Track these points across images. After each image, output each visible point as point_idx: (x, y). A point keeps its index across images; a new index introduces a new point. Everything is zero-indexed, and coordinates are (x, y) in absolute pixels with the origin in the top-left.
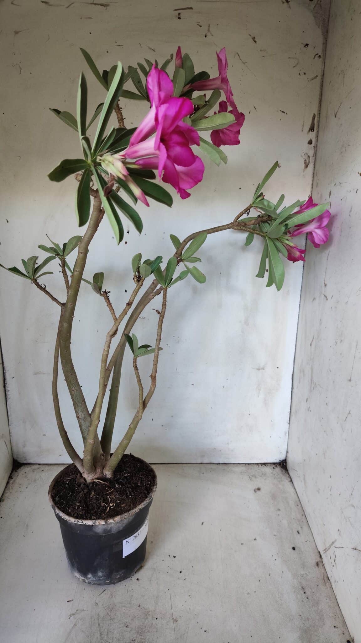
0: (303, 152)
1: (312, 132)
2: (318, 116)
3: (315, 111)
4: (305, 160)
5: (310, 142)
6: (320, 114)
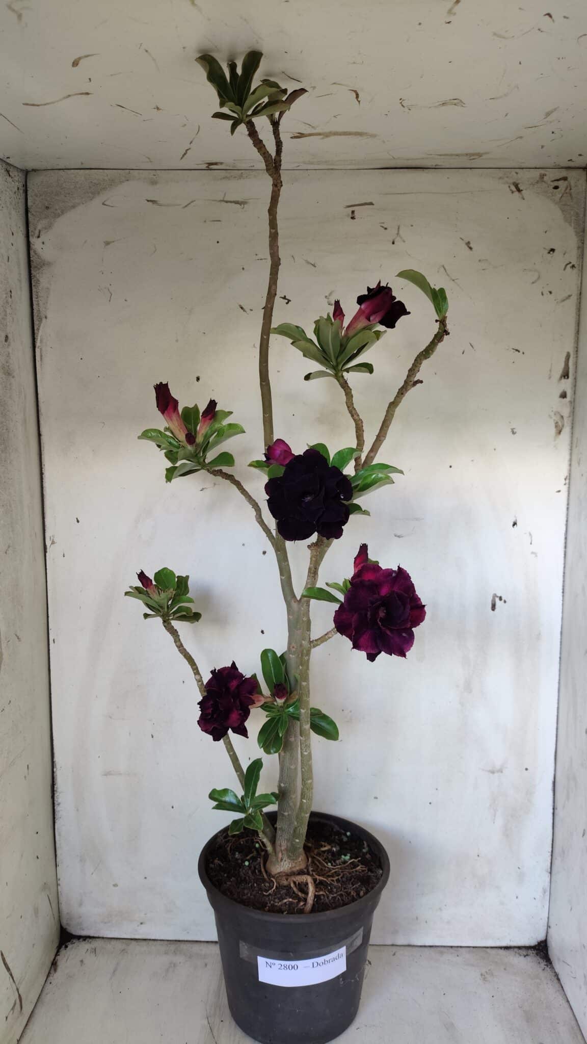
0: (552, 411)
1: (565, 380)
2: (575, 356)
3: (569, 347)
4: (555, 422)
5: (564, 395)
6: (578, 353)
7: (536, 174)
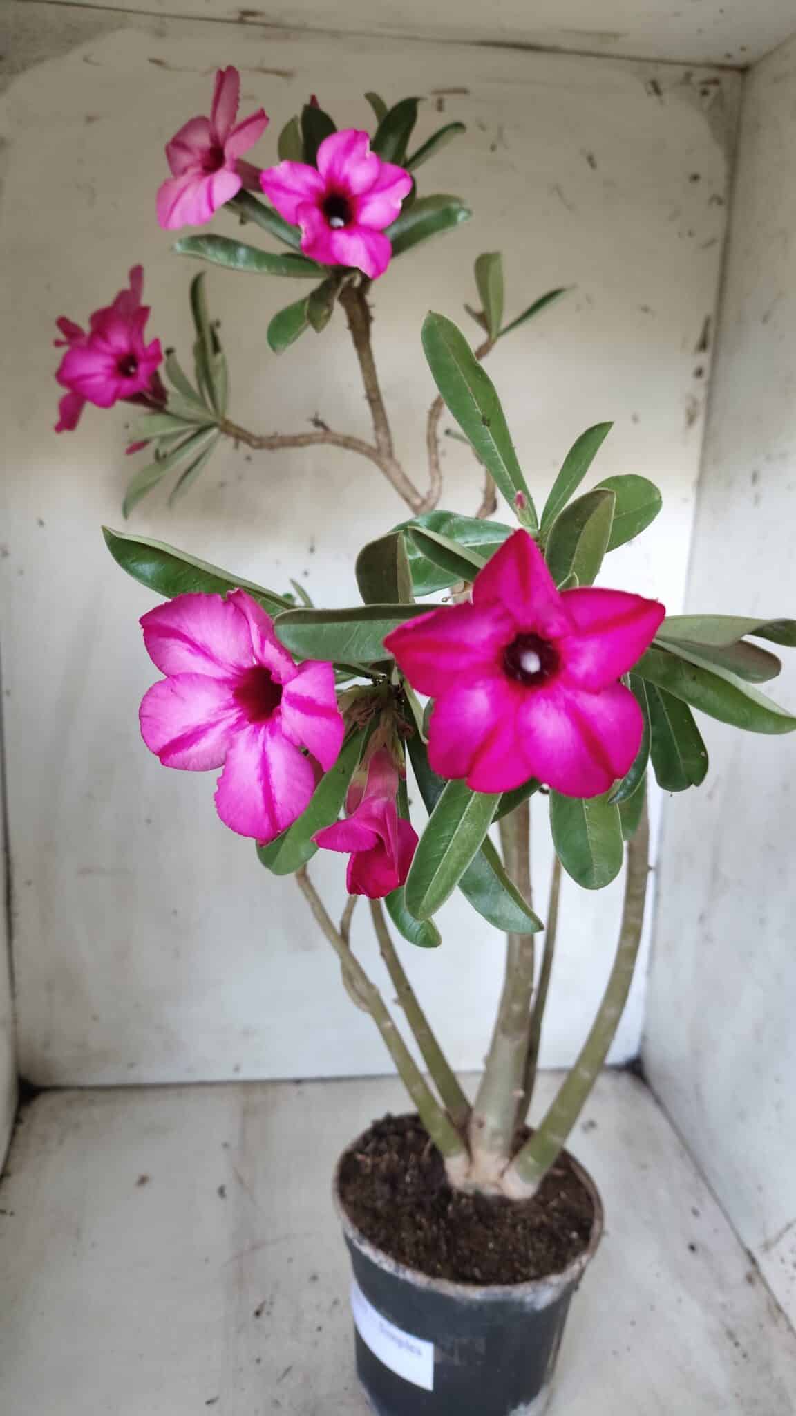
0: (685, 394)
1: (703, 353)
2: (717, 321)
3: (710, 310)
4: (687, 408)
5: (699, 373)
6: (721, 319)
7: (680, 71)
